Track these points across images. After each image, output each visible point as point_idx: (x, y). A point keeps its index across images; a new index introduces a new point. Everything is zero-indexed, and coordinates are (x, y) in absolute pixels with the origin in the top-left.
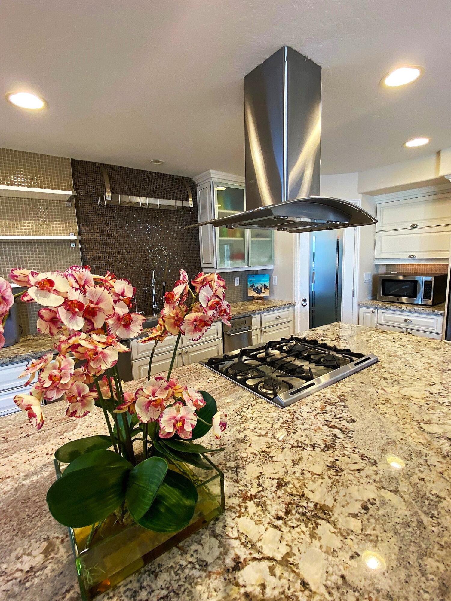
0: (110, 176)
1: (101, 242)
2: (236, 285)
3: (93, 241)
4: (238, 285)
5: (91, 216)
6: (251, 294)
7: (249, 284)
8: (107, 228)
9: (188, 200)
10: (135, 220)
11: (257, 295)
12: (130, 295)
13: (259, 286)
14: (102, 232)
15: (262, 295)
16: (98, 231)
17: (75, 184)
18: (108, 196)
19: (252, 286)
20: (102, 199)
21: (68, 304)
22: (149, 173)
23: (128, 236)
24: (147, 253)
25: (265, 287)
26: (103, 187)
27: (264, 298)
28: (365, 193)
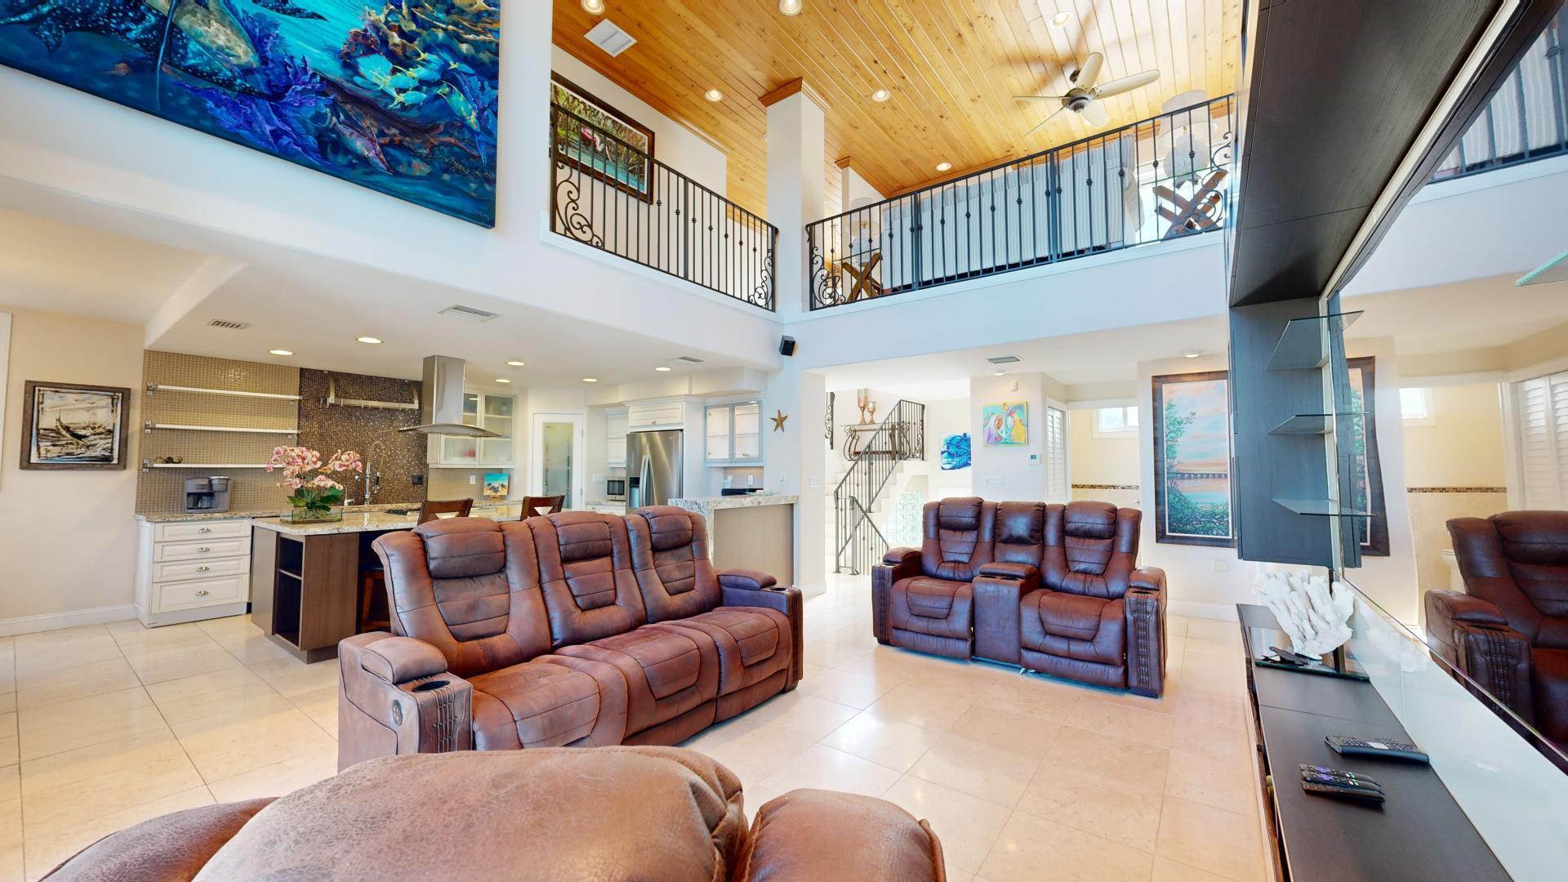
0: (336, 380)
1: (318, 436)
2: (471, 483)
3: (310, 434)
4: (474, 483)
5: (311, 413)
6: (487, 492)
7: (486, 483)
8: (326, 424)
9: (413, 403)
10: (356, 417)
11: (493, 494)
12: (318, 455)
13: (496, 484)
14: (320, 427)
15: (499, 494)
16: (317, 426)
17: (301, 387)
18: (331, 399)
19: (489, 485)
20: (325, 401)
21: (298, 456)
22: (377, 378)
23: (348, 431)
24: (365, 446)
25: (503, 486)
26: (328, 389)
27: (503, 498)
28: (592, 407)
